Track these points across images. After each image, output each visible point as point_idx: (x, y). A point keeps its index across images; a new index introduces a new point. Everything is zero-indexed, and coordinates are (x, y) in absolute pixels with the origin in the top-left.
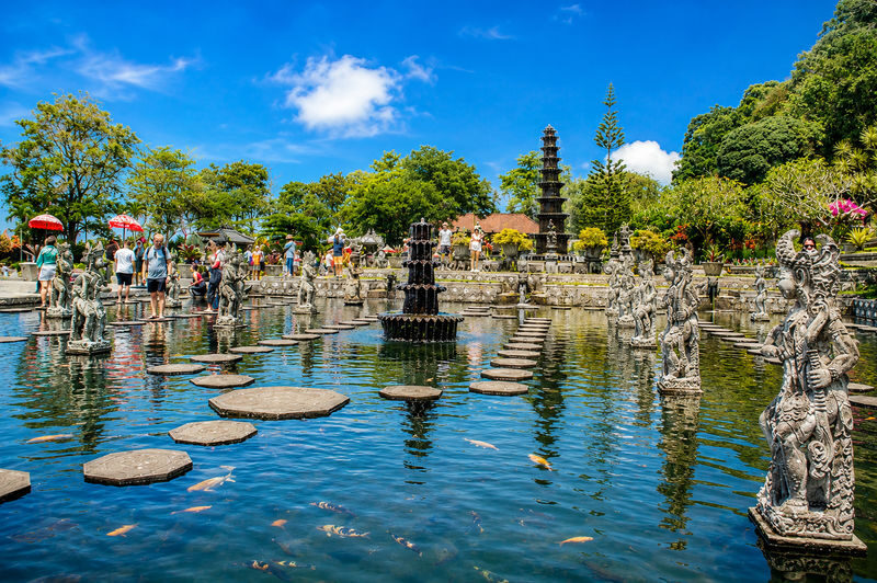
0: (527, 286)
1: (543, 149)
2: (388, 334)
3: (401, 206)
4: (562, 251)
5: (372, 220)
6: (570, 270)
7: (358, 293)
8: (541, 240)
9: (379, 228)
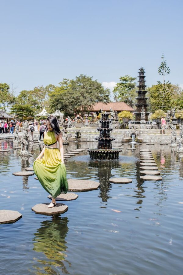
0: (135, 135)
1: (139, 77)
2: (92, 157)
3: (71, 100)
4: (147, 120)
5: (59, 106)
6: (151, 128)
7: (67, 139)
8: (138, 115)
9: (62, 109)
